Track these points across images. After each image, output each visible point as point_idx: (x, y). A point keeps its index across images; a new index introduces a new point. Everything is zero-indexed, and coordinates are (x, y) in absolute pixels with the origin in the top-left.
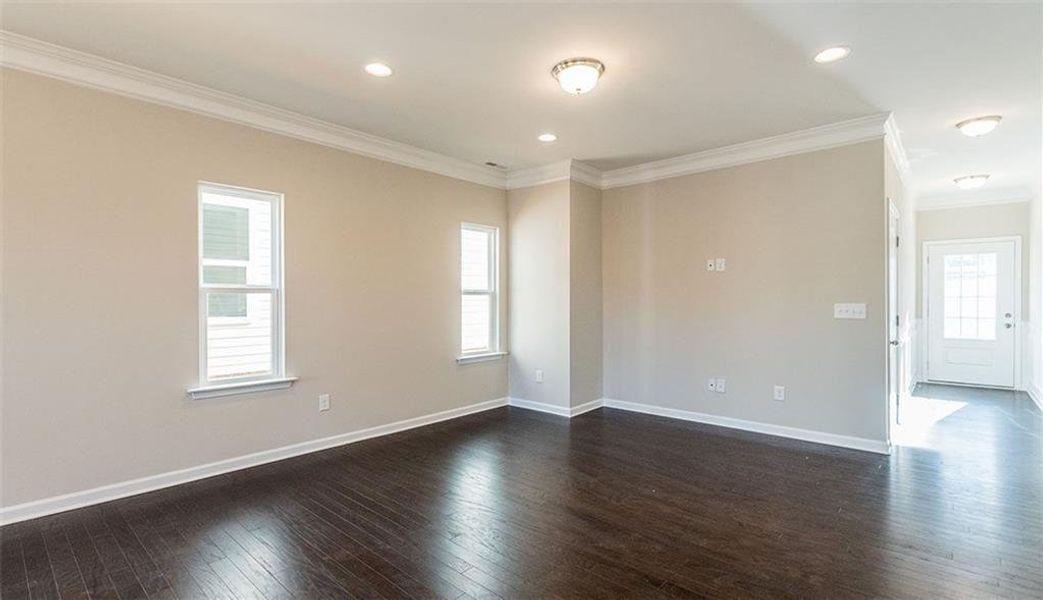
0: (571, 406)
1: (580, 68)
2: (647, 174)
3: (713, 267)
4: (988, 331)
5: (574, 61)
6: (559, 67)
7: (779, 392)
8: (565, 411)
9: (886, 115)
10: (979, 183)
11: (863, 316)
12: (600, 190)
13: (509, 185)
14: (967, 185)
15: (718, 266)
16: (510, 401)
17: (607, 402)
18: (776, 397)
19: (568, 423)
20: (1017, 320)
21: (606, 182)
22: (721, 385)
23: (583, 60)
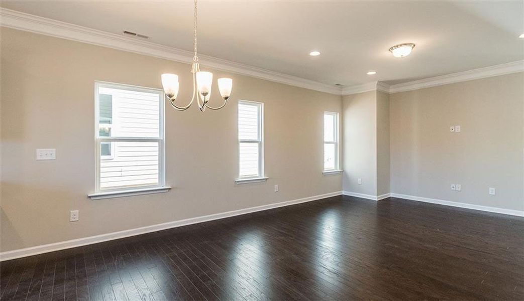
0: (378, 195)
1: (404, 48)
3: (453, 131)
5: (401, 45)
6: (394, 48)
7: (492, 191)
8: (375, 198)
12: (389, 94)
13: (343, 93)
15: (456, 129)
16: (344, 193)
17: (392, 195)
18: (490, 193)
19: (376, 203)
21: (392, 90)
22: (459, 187)
23: (405, 44)
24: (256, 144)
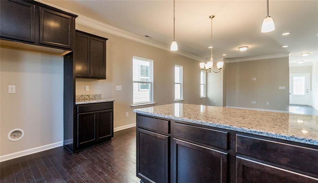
2: (238, 61)
3: (253, 80)
4: (303, 93)
5: (243, 47)
6: (240, 48)
7: (268, 103)
9: (289, 53)
10: (302, 62)
11: (285, 89)
14: (299, 62)
20: (309, 90)
22: (255, 102)
23: (245, 47)
24: (179, 85)
